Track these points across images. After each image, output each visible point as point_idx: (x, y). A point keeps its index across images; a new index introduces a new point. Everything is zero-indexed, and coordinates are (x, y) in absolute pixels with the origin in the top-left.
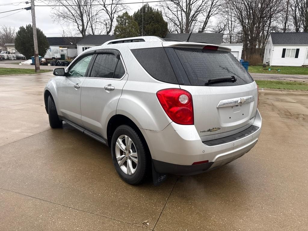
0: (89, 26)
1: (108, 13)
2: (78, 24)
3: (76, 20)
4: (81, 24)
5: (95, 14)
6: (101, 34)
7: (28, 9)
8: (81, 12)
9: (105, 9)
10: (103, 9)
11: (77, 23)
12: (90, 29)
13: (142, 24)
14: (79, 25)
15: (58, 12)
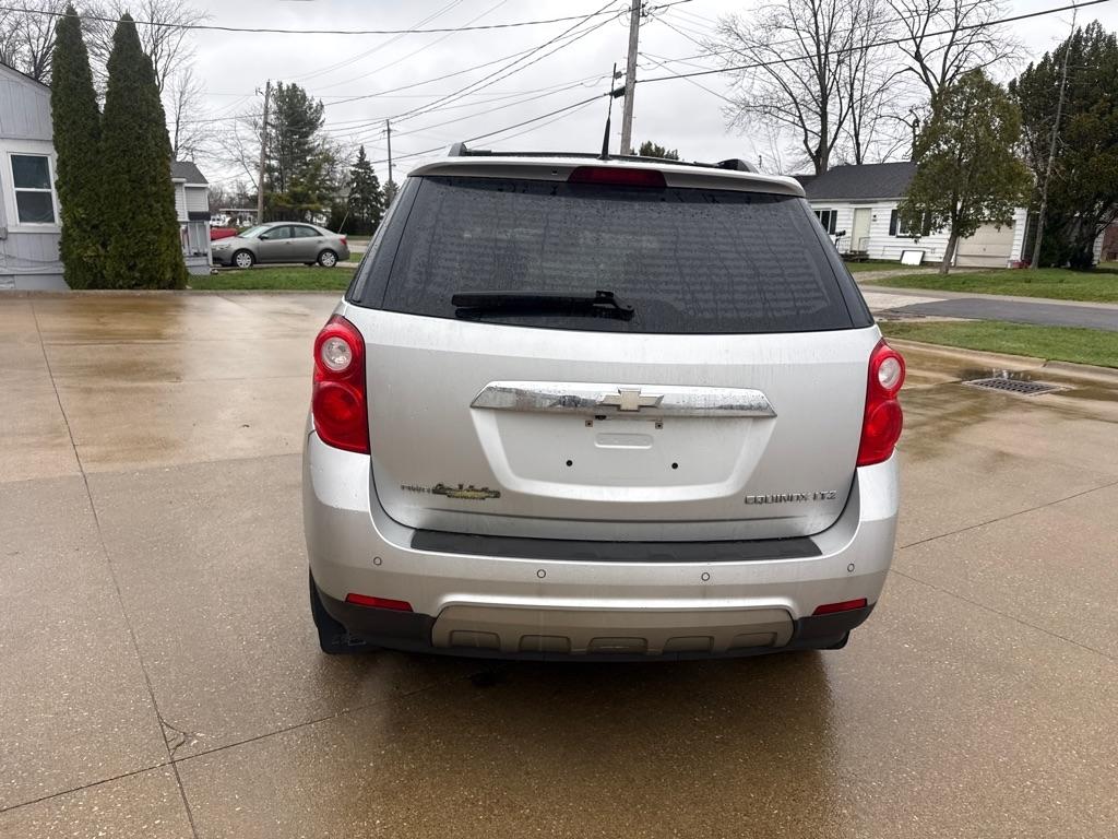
0: (845, 134)
1: (928, 82)
2: (806, 130)
3: (800, 117)
4: (818, 129)
5: (875, 88)
6: (890, 160)
7: (616, 94)
8: (823, 88)
9: (917, 66)
10: (911, 69)
11: (804, 127)
12: (851, 144)
13: (1055, 111)
14: (810, 135)
15: (747, 96)
